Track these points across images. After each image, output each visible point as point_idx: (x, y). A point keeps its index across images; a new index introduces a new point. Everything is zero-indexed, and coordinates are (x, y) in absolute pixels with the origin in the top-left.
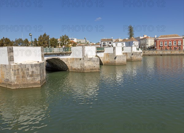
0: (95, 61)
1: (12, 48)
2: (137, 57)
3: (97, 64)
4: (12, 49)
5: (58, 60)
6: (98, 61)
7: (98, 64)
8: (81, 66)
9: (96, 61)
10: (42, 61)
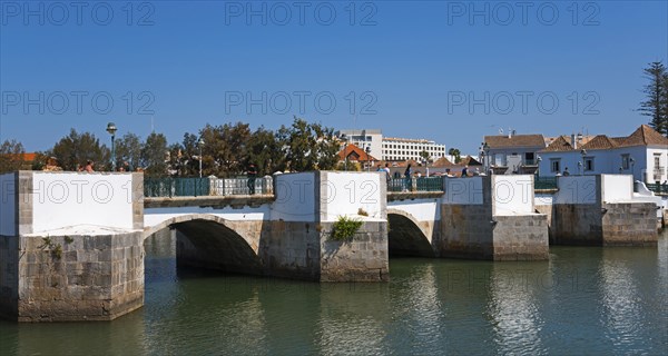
0: (367, 238)
1: (28, 177)
2: (627, 226)
3: (375, 253)
4: (31, 180)
5: (217, 226)
6: (381, 239)
7: (382, 253)
8: (308, 259)
9: (374, 239)
10: (135, 227)
